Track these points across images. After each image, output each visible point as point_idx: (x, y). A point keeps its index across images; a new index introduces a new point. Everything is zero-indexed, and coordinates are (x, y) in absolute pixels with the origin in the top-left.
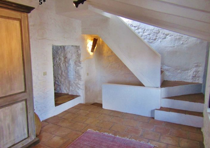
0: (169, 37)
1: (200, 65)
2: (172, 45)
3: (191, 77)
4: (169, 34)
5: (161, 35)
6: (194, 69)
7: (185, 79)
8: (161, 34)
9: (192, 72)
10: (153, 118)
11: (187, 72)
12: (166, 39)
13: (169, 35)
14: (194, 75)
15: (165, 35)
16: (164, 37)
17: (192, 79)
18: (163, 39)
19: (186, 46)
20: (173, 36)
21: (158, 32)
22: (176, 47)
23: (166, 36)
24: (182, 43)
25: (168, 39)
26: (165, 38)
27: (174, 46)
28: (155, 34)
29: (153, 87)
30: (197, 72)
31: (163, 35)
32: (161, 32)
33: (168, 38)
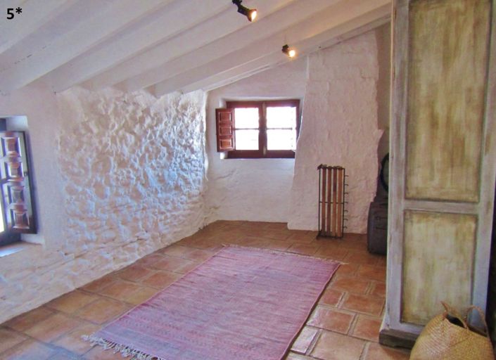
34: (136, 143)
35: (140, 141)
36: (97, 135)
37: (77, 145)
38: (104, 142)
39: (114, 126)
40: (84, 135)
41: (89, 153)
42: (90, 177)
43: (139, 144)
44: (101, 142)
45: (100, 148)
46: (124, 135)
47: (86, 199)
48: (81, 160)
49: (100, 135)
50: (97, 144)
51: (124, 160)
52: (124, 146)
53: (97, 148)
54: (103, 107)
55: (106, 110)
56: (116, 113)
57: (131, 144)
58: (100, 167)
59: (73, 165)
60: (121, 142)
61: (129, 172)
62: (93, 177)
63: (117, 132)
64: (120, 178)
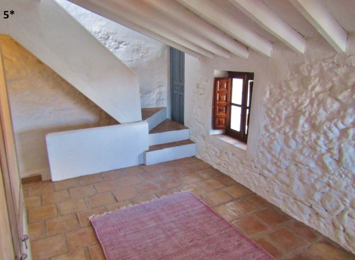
0: (124, 46)
1: (163, 85)
2: (129, 59)
3: (155, 101)
4: (122, 42)
5: (111, 43)
6: (157, 91)
7: (148, 105)
8: (111, 41)
9: (155, 95)
10: (144, 165)
11: (148, 95)
12: (119, 50)
13: (124, 43)
14: (158, 98)
15: (117, 43)
16: (116, 46)
17: (156, 103)
18: (115, 48)
19: (146, 60)
20: (129, 46)
21: (106, 37)
22: (135, 61)
23: (119, 45)
24: (142, 57)
25: (122, 49)
26: (118, 48)
27: (132, 61)
28: (102, 39)
29: (132, 123)
30: (160, 93)
31: (115, 43)
32: (111, 38)
33: (122, 47)
34: (339, 112)
35: (345, 110)
36: (295, 93)
37: (279, 98)
38: (300, 101)
39: (314, 88)
40: (285, 91)
41: (285, 107)
42: (282, 125)
43: (342, 113)
44: (297, 100)
45: (295, 105)
46: (323, 100)
47: (275, 139)
48: (278, 110)
49: (299, 94)
50: (294, 101)
51: (315, 123)
52: (321, 110)
53: (292, 104)
54: (307, 67)
55: (309, 72)
56: (322, 75)
57: (331, 110)
58: (291, 120)
59: (272, 111)
60: (318, 105)
61: (318, 138)
62: (284, 126)
63: (317, 94)
64: (307, 139)
